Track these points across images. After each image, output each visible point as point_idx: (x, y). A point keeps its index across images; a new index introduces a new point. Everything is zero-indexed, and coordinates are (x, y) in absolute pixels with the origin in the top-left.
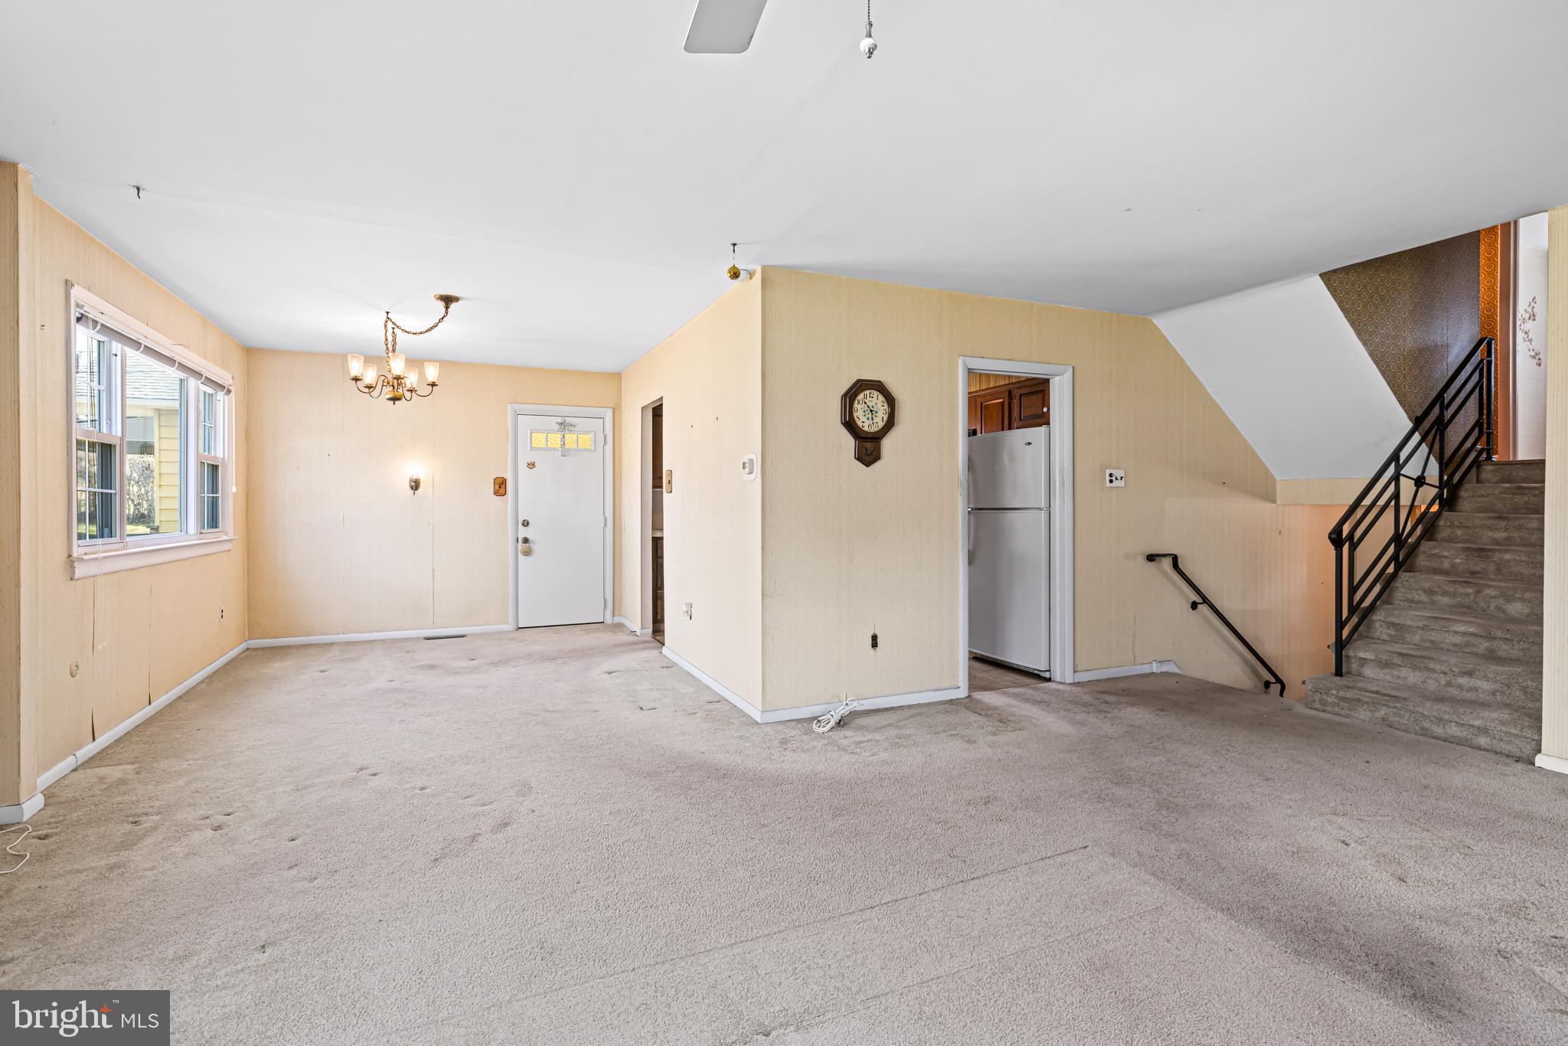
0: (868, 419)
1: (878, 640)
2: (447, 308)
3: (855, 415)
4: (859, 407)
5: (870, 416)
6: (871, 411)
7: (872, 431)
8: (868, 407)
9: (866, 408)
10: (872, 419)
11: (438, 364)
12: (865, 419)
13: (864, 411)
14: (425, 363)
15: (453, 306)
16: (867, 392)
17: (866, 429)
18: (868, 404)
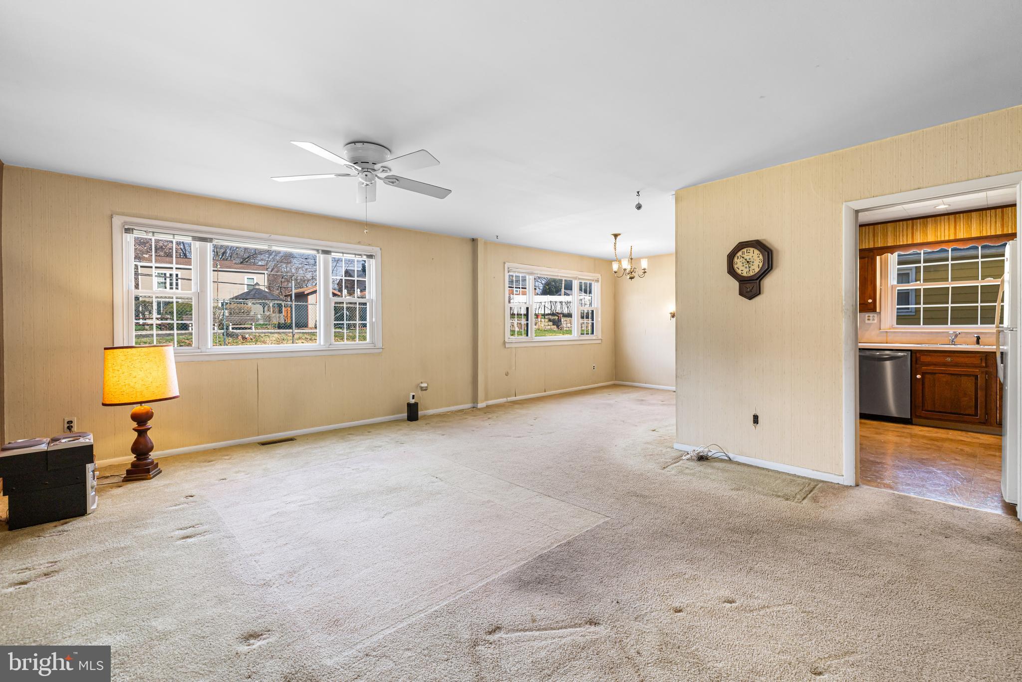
0: (746, 268)
1: (759, 419)
2: (616, 239)
3: (735, 267)
4: (738, 261)
5: (747, 265)
6: (748, 262)
7: (749, 275)
8: (746, 260)
9: (744, 261)
10: (749, 267)
11: (647, 259)
12: (743, 268)
13: (743, 263)
14: (642, 260)
15: (619, 237)
16: (745, 250)
17: (745, 274)
18: (746, 257)
